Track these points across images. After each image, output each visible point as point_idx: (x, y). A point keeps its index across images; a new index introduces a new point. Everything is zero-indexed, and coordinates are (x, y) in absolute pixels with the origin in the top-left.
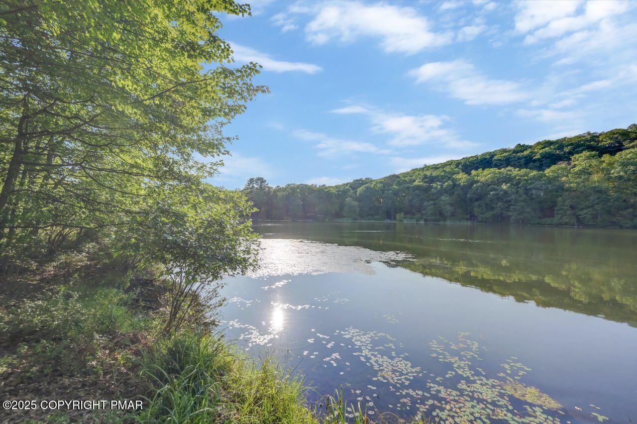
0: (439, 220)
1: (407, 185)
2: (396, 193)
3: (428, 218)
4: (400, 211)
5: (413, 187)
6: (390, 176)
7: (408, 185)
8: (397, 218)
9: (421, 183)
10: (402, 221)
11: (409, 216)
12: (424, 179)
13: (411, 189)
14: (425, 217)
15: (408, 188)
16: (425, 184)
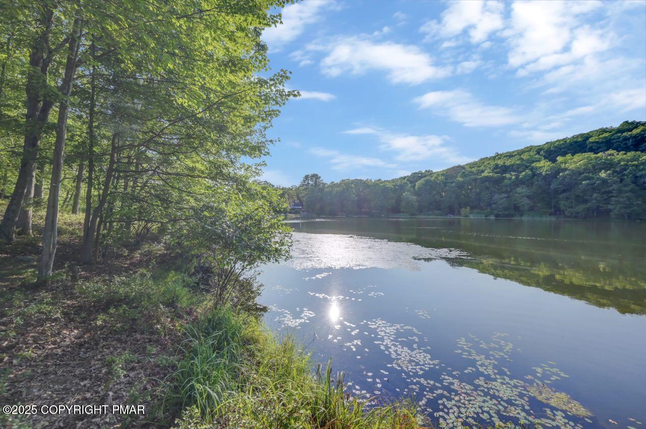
0: (513, 216)
1: (473, 177)
2: (460, 186)
3: (500, 213)
4: (466, 205)
5: (481, 179)
6: (453, 168)
7: (475, 176)
8: (462, 213)
9: (491, 174)
10: (467, 216)
11: (476, 211)
12: (494, 169)
13: (478, 181)
14: (495, 212)
15: (475, 180)
16: (496, 175)
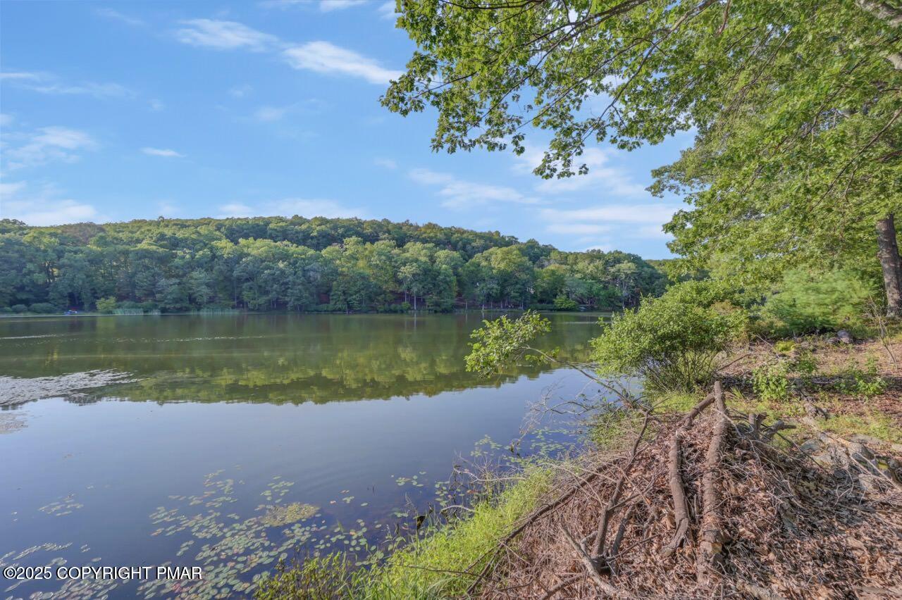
0: (188, 309)
1: (121, 247)
2: (95, 260)
3: (168, 306)
4: (106, 294)
5: (137, 253)
6: (80, 225)
7: (127, 247)
8: (99, 307)
9: (154, 248)
10: (110, 312)
11: (126, 303)
12: (159, 239)
13: (130, 255)
14: (161, 305)
15: (126, 253)
16: (161, 250)
